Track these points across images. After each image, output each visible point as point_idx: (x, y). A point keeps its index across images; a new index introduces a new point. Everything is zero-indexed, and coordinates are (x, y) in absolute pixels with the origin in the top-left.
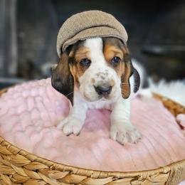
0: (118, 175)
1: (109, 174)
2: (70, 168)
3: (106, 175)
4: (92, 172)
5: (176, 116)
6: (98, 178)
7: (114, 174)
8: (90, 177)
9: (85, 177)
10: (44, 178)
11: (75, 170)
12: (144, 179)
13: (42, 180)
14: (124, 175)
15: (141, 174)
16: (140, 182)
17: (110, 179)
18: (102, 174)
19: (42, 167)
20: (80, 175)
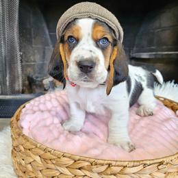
0: (148, 162)
1: (141, 162)
2: (109, 162)
3: (138, 164)
4: (127, 163)
5: (175, 112)
6: (133, 167)
7: (145, 162)
8: (126, 166)
9: (121, 168)
10: (87, 173)
11: (114, 163)
12: (167, 164)
13: (86, 176)
14: (152, 162)
15: (165, 159)
16: (165, 166)
17: (141, 167)
18: (135, 164)
19: (85, 164)
20: (118, 166)
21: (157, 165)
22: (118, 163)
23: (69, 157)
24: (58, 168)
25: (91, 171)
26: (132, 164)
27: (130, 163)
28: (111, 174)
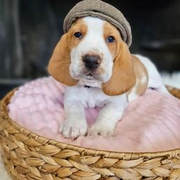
0: (149, 156)
1: (141, 155)
2: (102, 153)
3: (137, 156)
4: (123, 154)
6: (131, 159)
7: (145, 155)
8: (122, 159)
9: (117, 160)
10: (76, 164)
11: (107, 154)
13: (73, 167)
14: (154, 155)
15: (170, 153)
17: (141, 160)
18: (134, 156)
19: (73, 154)
20: (111, 158)
21: (160, 159)
22: (112, 155)
23: (55, 145)
25: (79, 162)
26: (129, 156)
27: (127, 155)
28: (103, 167)
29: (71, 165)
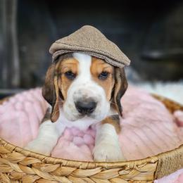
0: (105, 165)
1: (97, 164)
2: (60, 161)
4: (80, 163)
6: (87, 169)
7: (101, 164)
9: (74, 169)
10: (38, 172)
11: (65, 163)
12: (131, 169)
13: (36, 175)
15: (128, 164)
16: (127, 172)
17: (98, 170)
18: (90, 165)
19: (34, 161)
22: (69, 163)
24: (10, 164)
25: (39, 169)
26: (85, 165)
27: (84, 164)
28: (62, 176)
29: (34, 173)
